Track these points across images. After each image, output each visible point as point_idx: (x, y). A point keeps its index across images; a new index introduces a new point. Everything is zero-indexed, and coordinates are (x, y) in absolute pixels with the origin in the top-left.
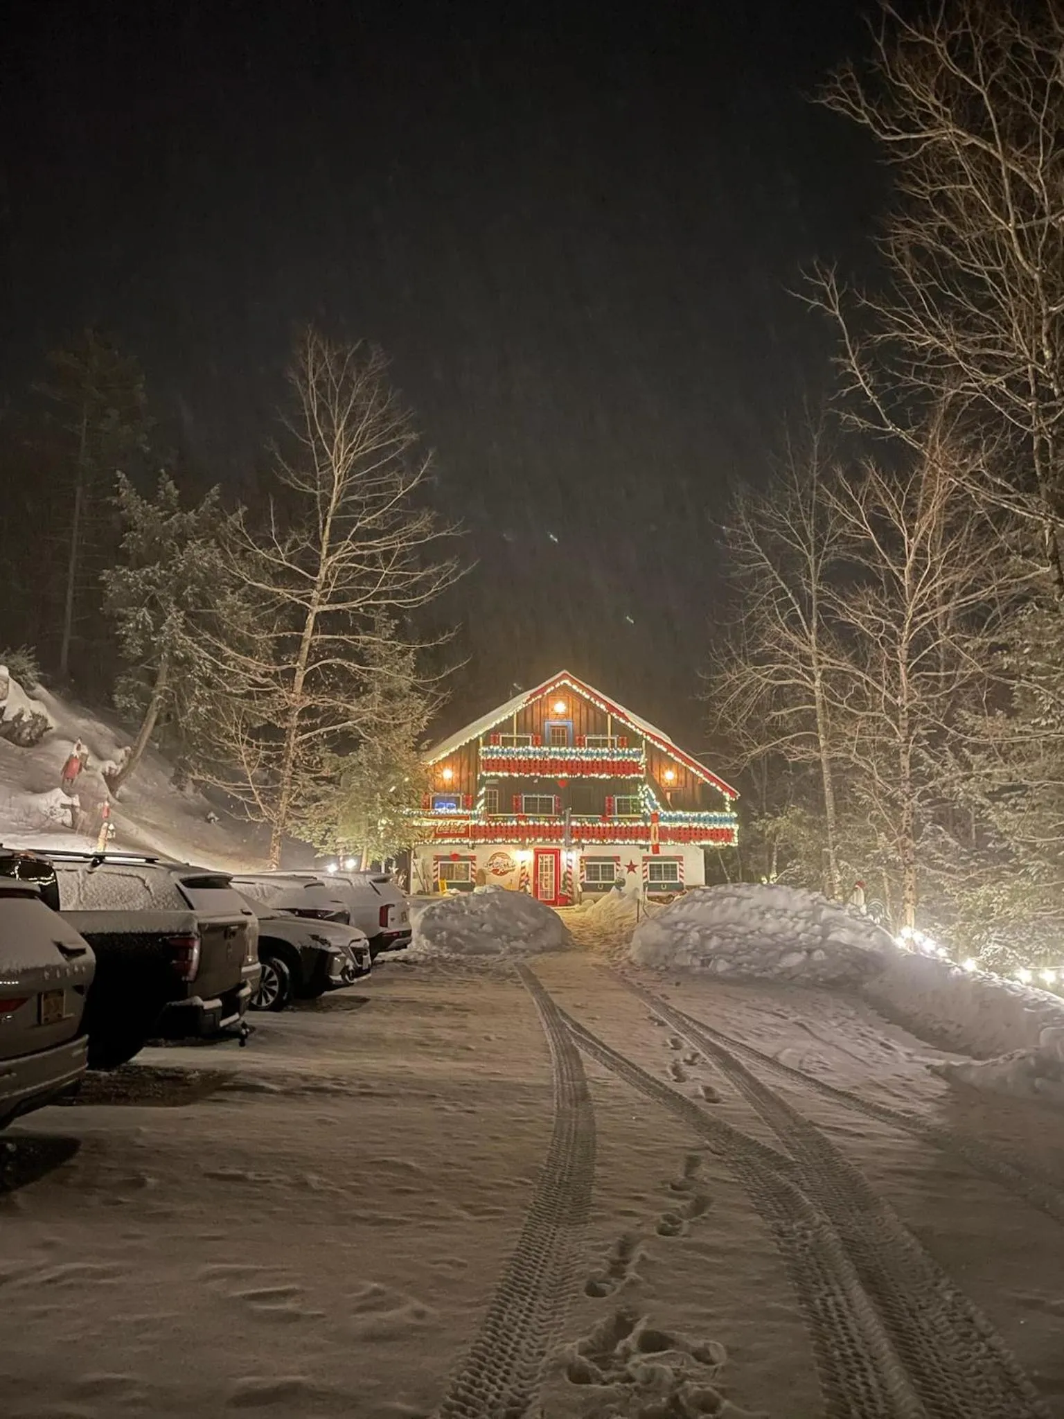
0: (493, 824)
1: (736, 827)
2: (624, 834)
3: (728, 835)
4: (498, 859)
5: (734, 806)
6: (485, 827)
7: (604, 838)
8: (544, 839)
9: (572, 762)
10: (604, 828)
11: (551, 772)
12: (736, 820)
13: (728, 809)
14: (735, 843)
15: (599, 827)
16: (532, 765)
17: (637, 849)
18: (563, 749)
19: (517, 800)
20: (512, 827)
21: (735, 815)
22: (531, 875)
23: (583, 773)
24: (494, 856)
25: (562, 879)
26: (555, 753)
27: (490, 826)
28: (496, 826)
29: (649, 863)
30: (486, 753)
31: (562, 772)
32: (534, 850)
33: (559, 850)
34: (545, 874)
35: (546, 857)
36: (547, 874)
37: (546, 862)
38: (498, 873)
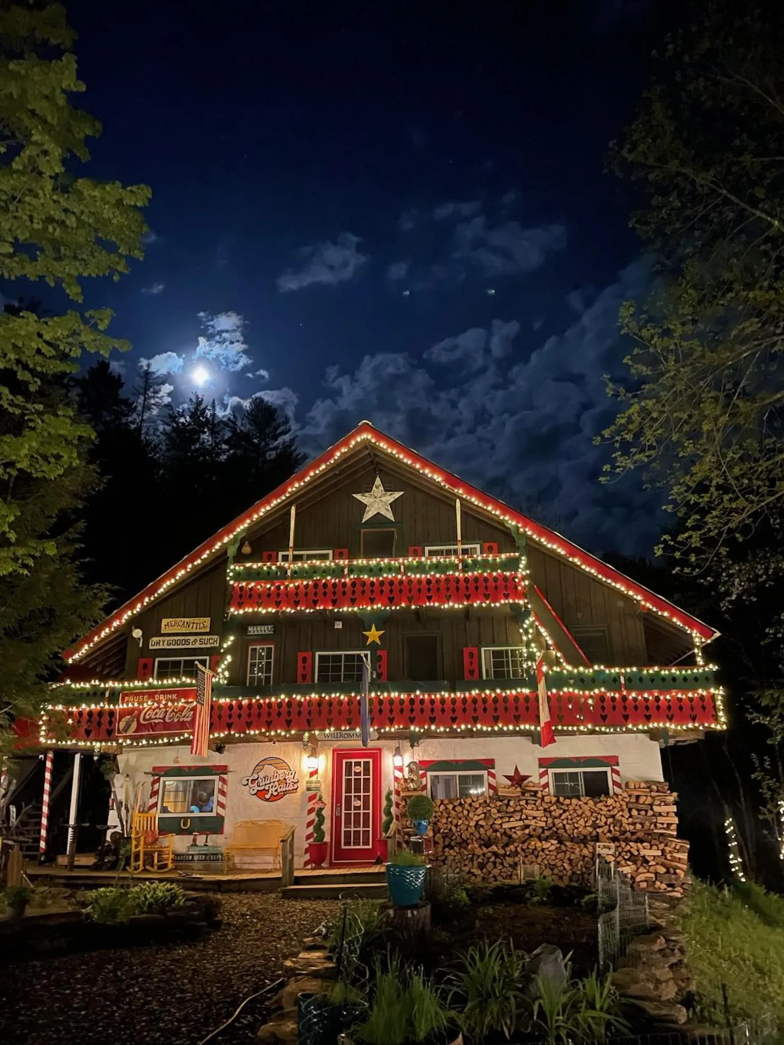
0: (245, 702)
1: (719, 692)
2: (491, 712)
3: (705, 708)
4: (269, 770)
5: (710, 653)
6: (231, 707)
7: (454, 720)
8: (338, 728)
9: (391, 583)
10: (454, 701)
11: (353, 602)
12: (717, 679)
13: (700, 660)
14: (721, 724)
15: (443, 701)
16: (320, 594)
17: (525, 742)
18: (373, 562)
19: (304, 660)
20: (280, 705)
21: (712, 667)
22: (327, 799)
23: (410, 600)
24: (260, 765)
25: (384, 803)
26: (362, 570)
27: (240, 706)
28: (250, 705)
29: (551, 771)
30: (238, 576)
31: (372, 601)
32: (334, 751)
33: (380, 750)
34: (355, 796)
35: (358, 764)
36: (359, 798)
37: (357, 774)
38: (267, 797)
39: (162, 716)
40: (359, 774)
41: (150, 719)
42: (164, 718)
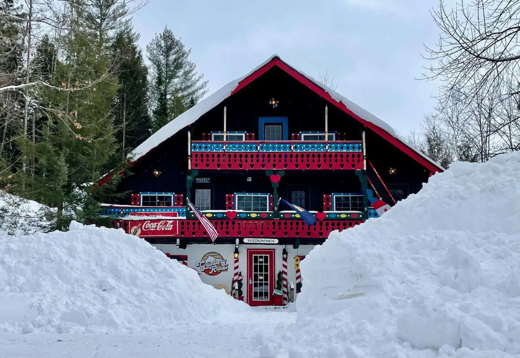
4: (211, 259)
9: (286, 156)
11: (263, 166)
16: (243, 160)
19: (230, 199)
22: (244, 275)
23: (297, 167)
24: (205, 257)
25: (277, 279)
31: (274, 166)
32: (248, 250)
33: (274, 250)
34: (260, 274)
35: (261, 257)
36: (262, 275)
37: (260, 262)
38: (211, 273)
39: (155, 227)
40: (262, 262)
41: (148, 228)
42: (156, 228)
